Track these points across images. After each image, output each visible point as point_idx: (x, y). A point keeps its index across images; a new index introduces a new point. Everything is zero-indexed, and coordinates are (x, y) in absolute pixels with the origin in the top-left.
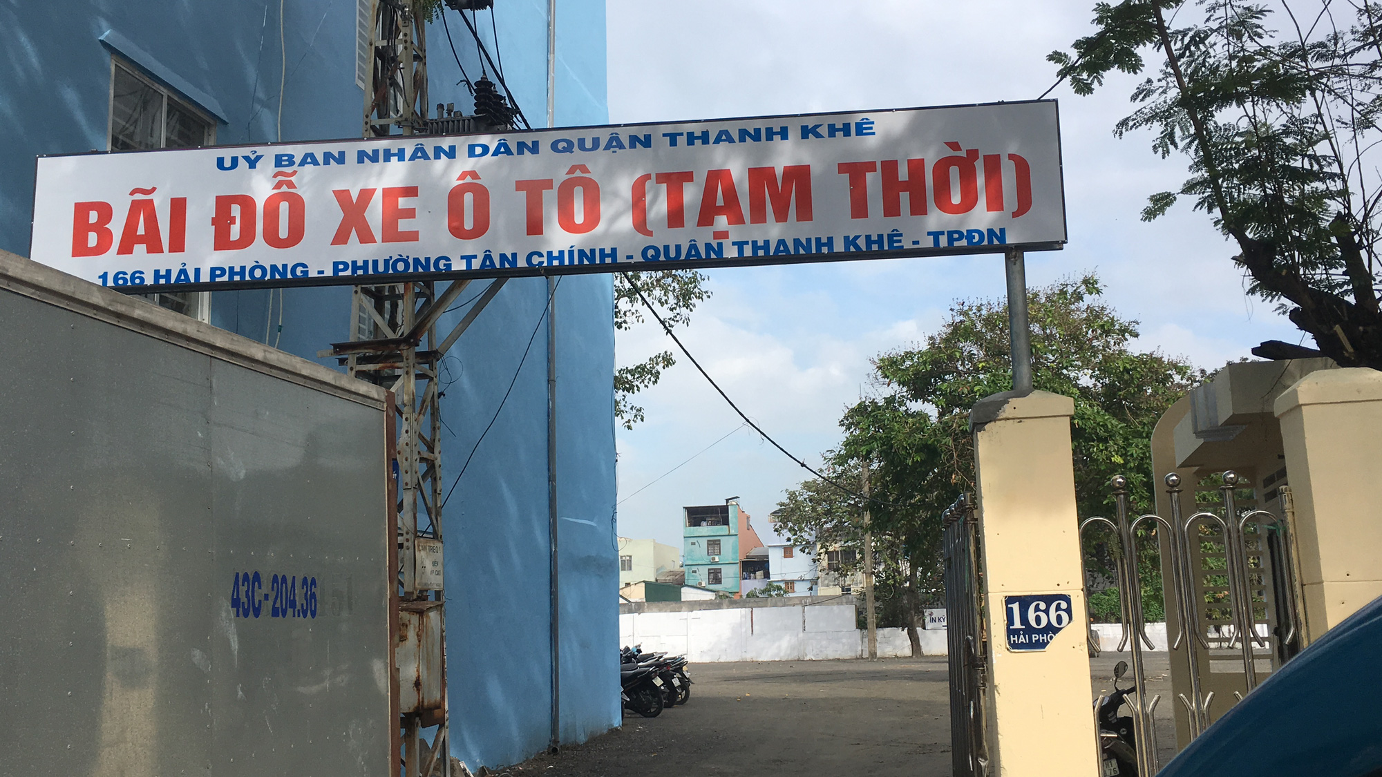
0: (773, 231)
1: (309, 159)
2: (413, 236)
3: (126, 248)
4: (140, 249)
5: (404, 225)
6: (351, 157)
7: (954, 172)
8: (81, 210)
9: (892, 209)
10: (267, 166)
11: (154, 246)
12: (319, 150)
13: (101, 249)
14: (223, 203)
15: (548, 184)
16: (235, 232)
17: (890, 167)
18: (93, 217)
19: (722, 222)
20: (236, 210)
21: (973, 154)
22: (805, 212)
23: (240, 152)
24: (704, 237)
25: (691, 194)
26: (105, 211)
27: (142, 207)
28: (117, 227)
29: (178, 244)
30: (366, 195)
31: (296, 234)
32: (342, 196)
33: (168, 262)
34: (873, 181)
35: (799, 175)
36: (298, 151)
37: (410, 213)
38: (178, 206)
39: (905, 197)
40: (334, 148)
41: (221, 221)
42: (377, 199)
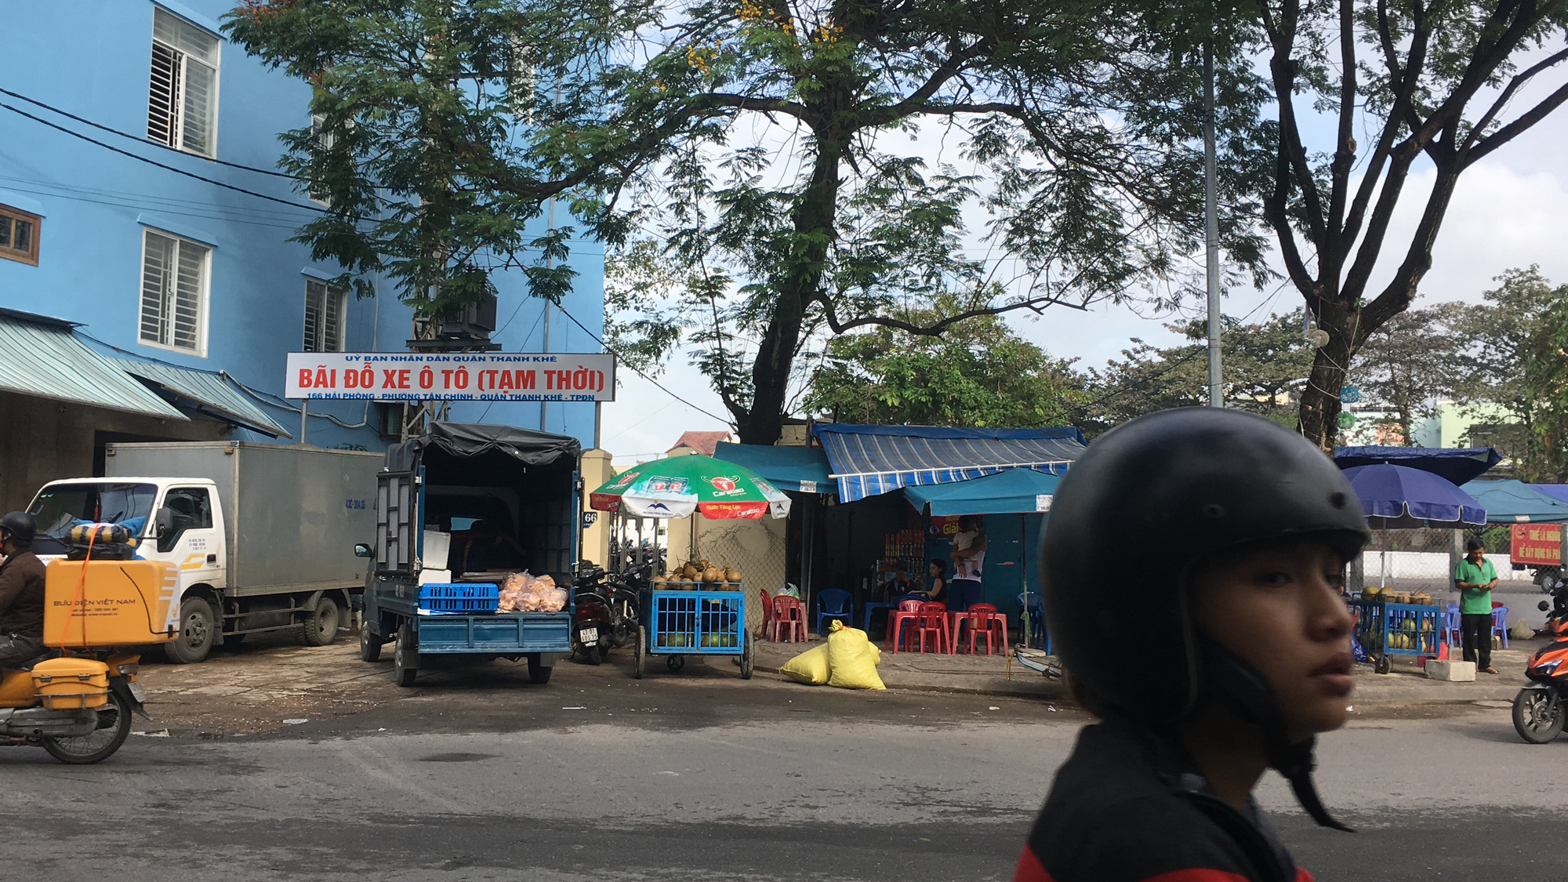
0: (521, 392)
1: (376, 359)
2: (408, 387)
3: (316, 386)
4: (321, 386)
5: (405, 383)
6: (389, 359)
7: (580, 375)
8: (302, 371)
9: (560, 387)
10: (362, 359)
11: (326, 386)
12: (379, 356)
13: (309, 384)
14: (348, 372)
15: (452, 372)
16: (351, 383)
17: (560, 373)
18: (306, 374)
19: (506, 388)
20: (352, 375)
21: (586, 370)
22: (532, 387)
23: (353, 355)
24: (500, 392)
25: (498, 378)
26: (310, 372)
27: (322, 372)
28: (313, 378)
29: (333, 385)
30: (394, 372)
31: (371, 384)
32: (386, 372)
33: (330, 391)
34: (555, 377)
35: (532, 373)
36: (372, 356)
37: (407, 379)
38: (333, 372)
39: (564, 383)
40: (384, 355)
41: (347, 378)
42: (397, 374)
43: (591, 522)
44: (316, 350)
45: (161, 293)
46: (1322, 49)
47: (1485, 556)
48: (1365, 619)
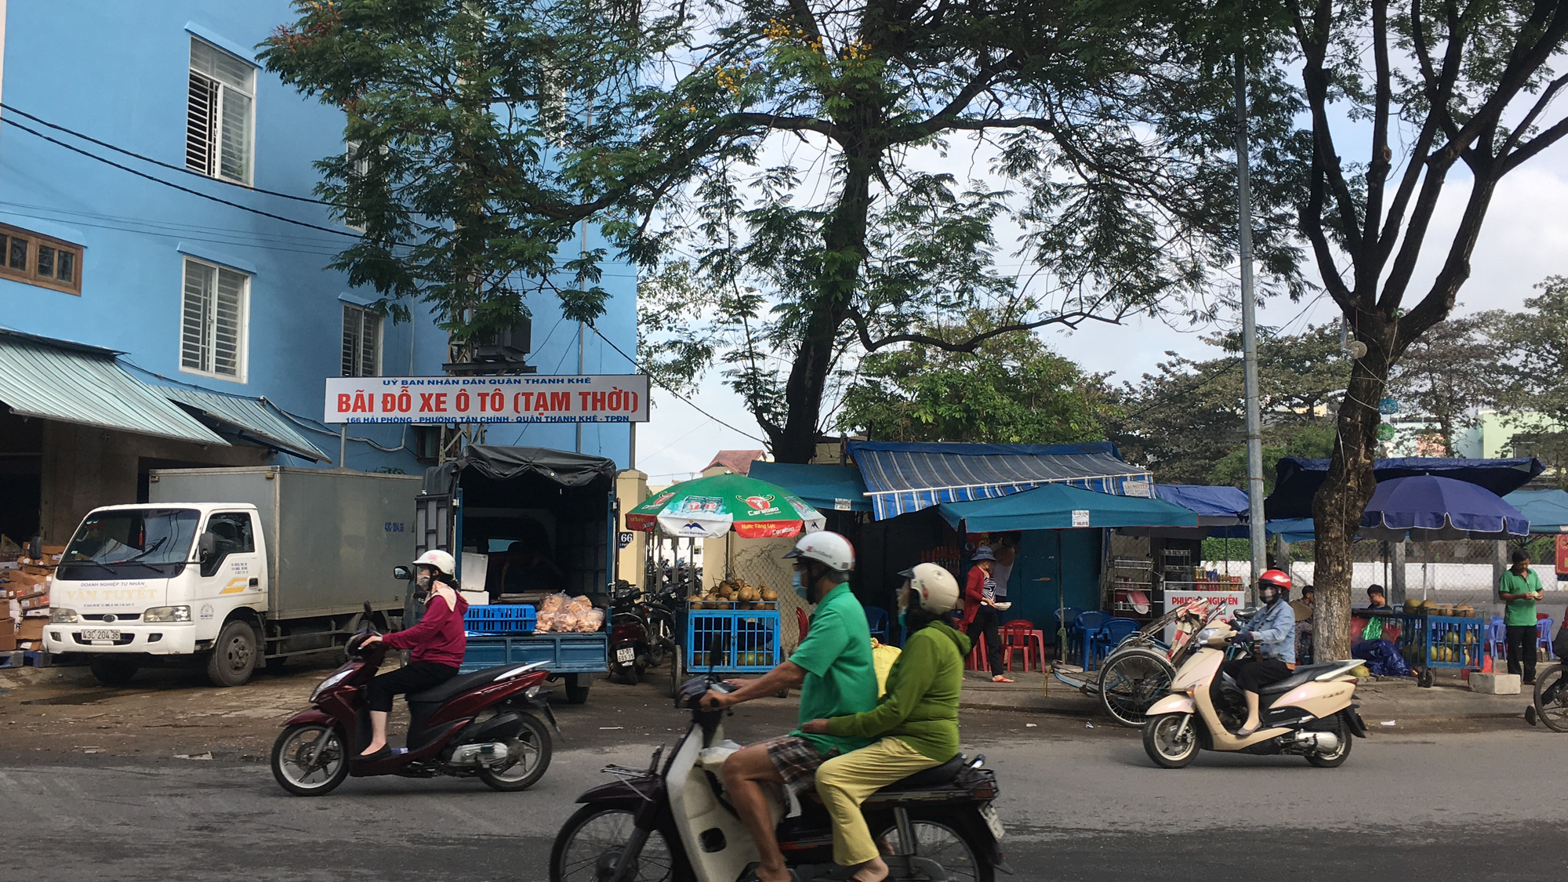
0: (556, 413)
1: (412, 382)
2: (445, 410)
3: (354, 410)
4: (359, 410)
5: (442, 406)
6: (426, 383)
7: (615, 396)
8: (340, 396)
9: (594, 408)
10: (399, 383)
11: (364, 410)
12: (416, 380)
13: (347, 409)
14: (385, 396)
15: (488, 394)
16: (389, 407)
17: (595, 394)
18: (344, 399)
19: (541, 410)
20: (389, 399)
21: (621, 391)
22: (567, 409)
23: (391, 379)
24: (536, 414)
25: (533, 400)
26: (348, 397)
27: (360, 397)
28: (352, 402)
29: (371, 410)
30: (431, 395)
31: (408, 408)
32: (423, 395)
33: (368, 415)
34: (590, 398)
35: (566, 395)
36: (409, 380)
37: (444, 402)
38: (371, 397)
39: (599, 404)
40: (421, 379)
41: (385, 402)
42: (434, 397)
43: (627, 542)
44: (354, 375)
45: (201, 321)
46: (1355, 58)
47: (1530, 567)
48: (1407, 631)
